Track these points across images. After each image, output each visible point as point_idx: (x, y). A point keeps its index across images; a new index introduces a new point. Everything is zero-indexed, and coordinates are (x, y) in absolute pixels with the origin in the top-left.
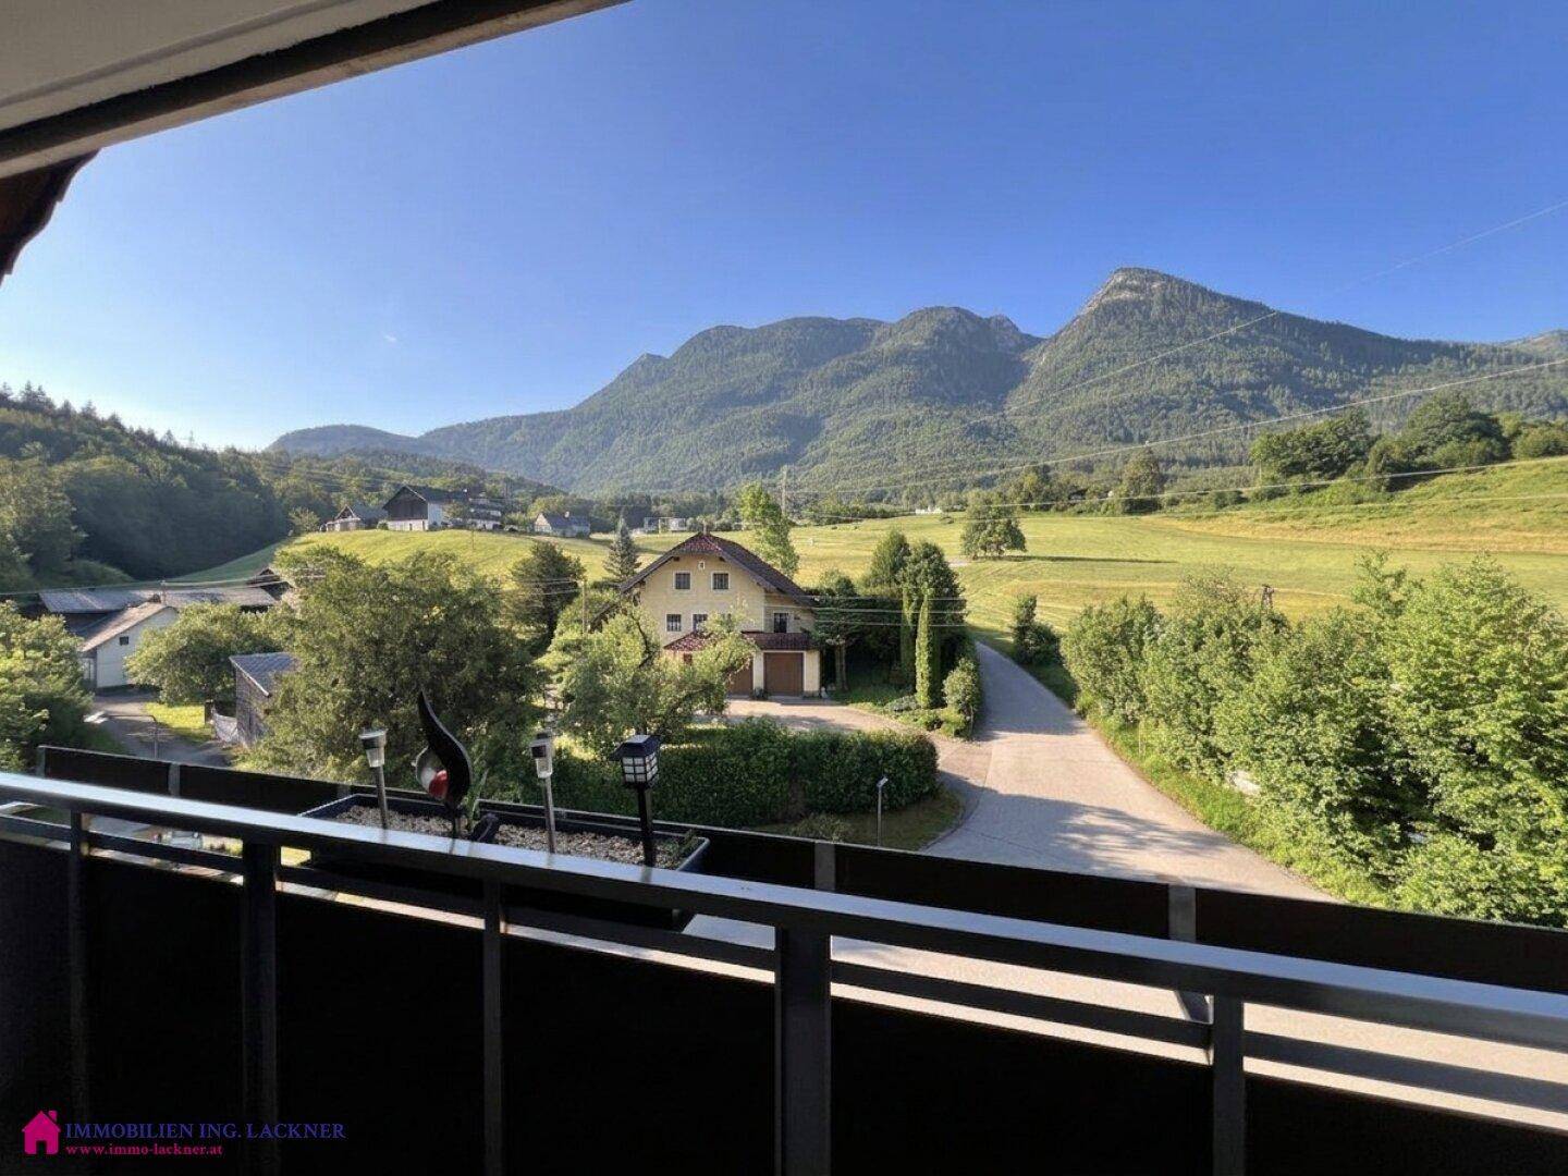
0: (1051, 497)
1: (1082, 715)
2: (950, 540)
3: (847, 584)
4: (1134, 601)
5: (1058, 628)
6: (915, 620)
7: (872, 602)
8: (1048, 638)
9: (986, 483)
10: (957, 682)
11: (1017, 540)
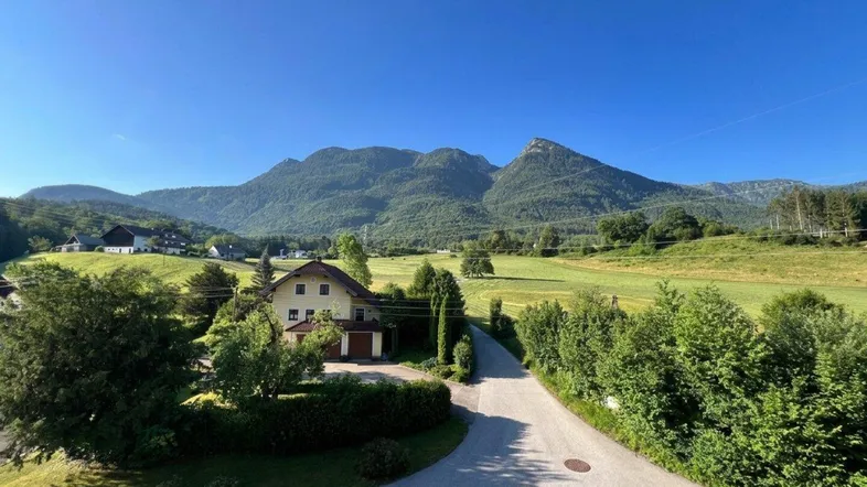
0: (509, 247)
1: (527, 367)
2: (455, 266)
3: (400, 292)
4: (552, 302)
5: (514, 317)
6: (438, 313)
7: (413, 303)
8: (508, 322)
9: (474, 237)
10: (460, 349)
11: (489, 269)
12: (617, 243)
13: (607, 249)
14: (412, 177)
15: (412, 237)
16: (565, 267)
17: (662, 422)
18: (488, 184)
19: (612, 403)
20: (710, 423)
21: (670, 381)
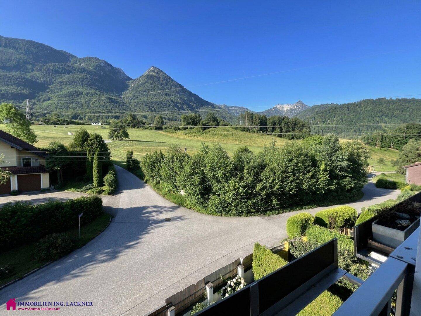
0: (137, 124)
1: (146, 182)
2: (105, 134)
3: (62, 147)
4: (159, 152)
5: (140, 159)
6: (92, 158)
7: (72, 153)
8: (136, 163)
9: (117, 117)
10: (108, 177)
11: (126, 135)
12: (189, 126)
13: (185, 129)
14: (69, 72)
15: (70, 113)
16: (166, 136)
17: (200, 197)
18: (125, 87)
19: (182, 192)
20: (214, 193)
21: (203, 180)
